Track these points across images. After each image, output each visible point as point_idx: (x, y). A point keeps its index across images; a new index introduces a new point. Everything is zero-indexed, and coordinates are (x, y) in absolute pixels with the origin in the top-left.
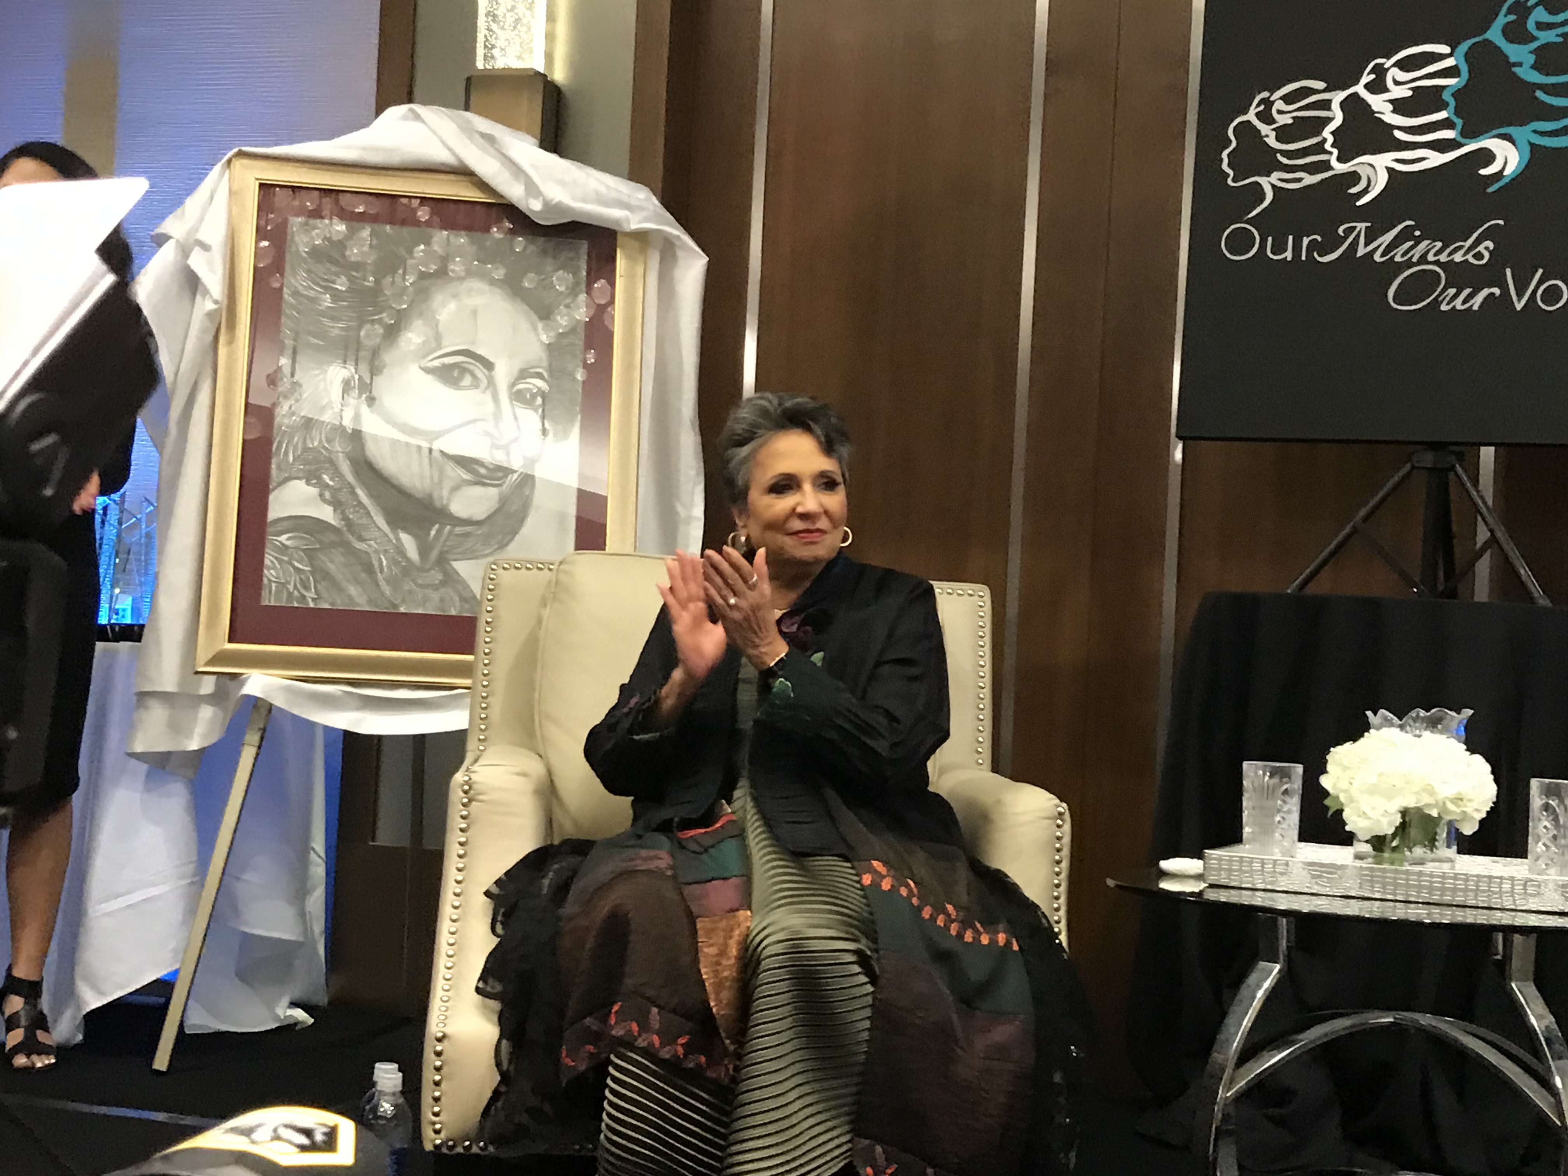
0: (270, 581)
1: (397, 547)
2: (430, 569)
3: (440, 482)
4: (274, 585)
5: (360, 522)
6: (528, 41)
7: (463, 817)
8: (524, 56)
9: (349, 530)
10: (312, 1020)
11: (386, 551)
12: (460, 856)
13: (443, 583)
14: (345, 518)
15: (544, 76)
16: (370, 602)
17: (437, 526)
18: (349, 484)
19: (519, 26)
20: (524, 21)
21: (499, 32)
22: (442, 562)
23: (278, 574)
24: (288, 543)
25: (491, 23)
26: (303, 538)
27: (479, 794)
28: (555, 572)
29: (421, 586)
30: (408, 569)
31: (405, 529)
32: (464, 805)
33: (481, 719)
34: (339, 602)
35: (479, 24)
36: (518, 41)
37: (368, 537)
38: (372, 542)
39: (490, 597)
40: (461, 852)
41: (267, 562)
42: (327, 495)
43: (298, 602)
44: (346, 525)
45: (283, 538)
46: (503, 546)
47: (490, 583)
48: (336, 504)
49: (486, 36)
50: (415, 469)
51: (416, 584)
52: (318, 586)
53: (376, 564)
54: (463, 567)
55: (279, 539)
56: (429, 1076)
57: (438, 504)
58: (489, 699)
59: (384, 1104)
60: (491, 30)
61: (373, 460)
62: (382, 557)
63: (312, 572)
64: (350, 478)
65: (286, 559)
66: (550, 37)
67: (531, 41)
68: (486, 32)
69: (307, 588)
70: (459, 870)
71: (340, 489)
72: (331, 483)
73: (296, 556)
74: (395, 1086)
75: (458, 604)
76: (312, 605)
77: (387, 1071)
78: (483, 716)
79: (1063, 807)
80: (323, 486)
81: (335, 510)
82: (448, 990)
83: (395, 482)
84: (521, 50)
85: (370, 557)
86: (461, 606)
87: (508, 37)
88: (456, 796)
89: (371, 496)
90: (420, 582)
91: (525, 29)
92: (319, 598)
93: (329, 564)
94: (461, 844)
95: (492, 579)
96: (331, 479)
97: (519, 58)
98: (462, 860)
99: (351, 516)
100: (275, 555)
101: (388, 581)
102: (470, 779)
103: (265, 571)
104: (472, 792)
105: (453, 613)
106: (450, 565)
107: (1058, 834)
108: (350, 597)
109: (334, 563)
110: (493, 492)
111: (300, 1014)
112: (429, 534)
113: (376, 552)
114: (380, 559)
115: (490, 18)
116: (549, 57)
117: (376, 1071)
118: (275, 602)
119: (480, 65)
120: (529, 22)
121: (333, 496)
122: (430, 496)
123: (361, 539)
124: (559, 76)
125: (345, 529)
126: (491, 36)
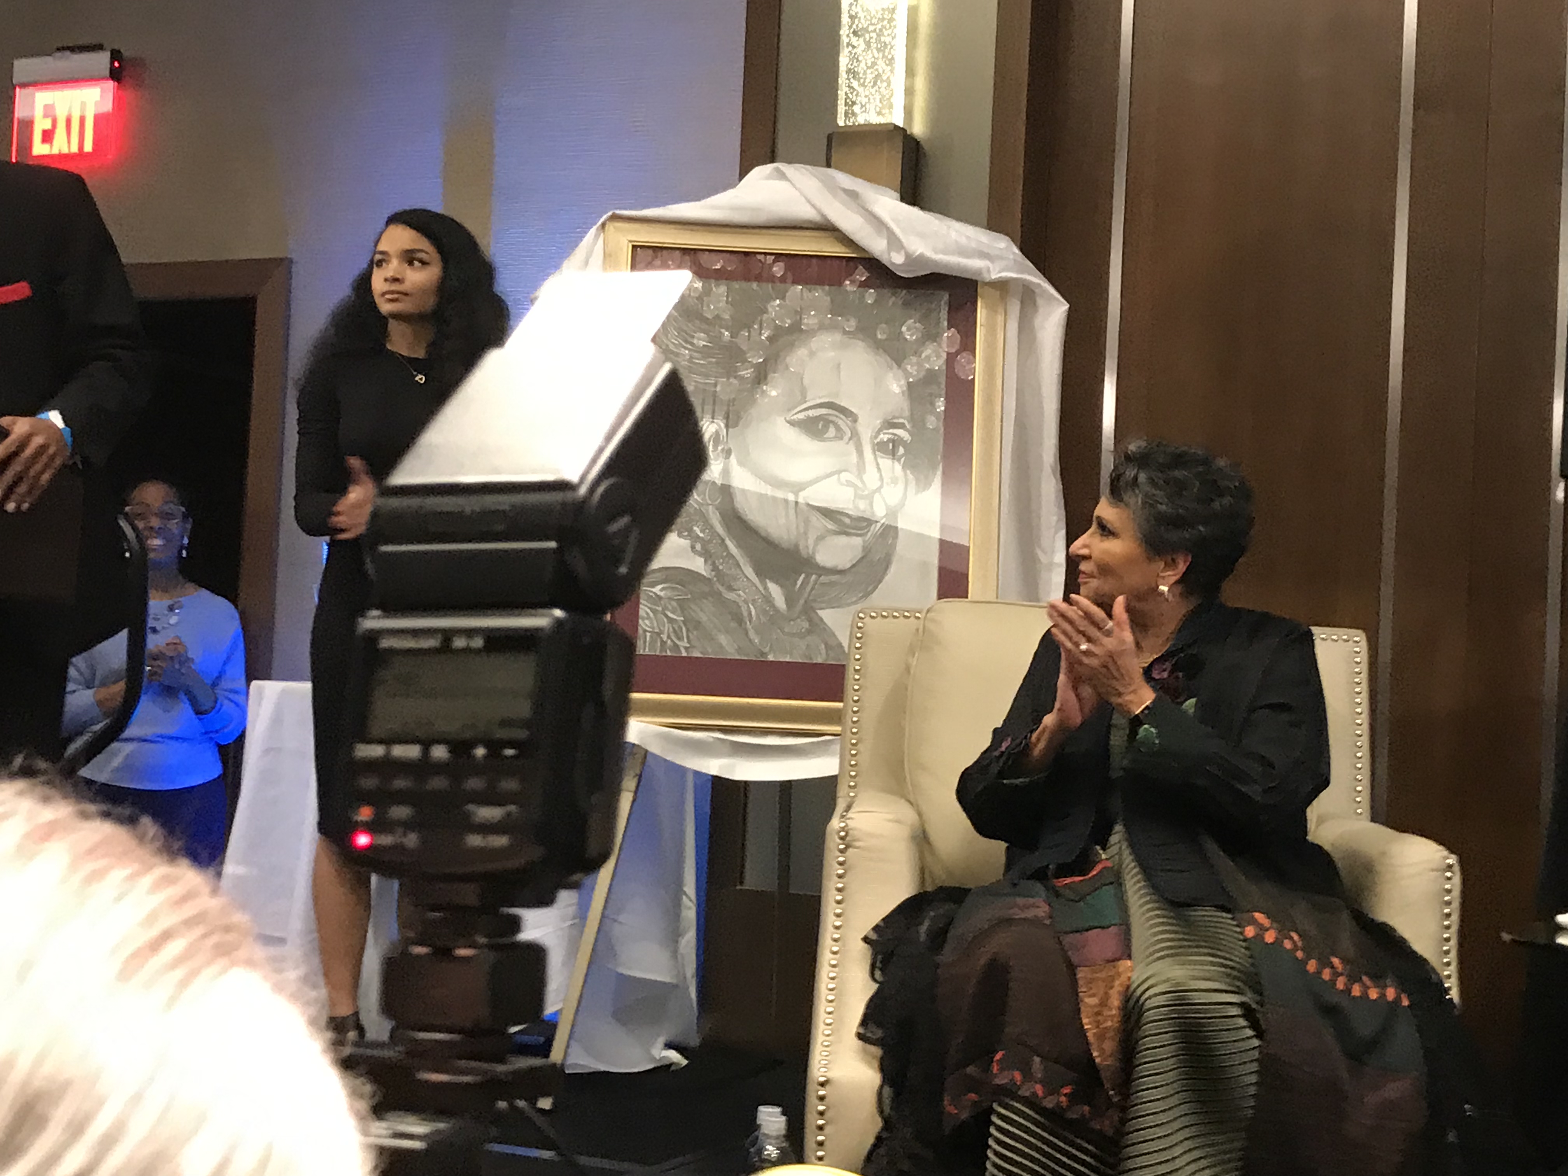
0: (645, 631)
1: (764, 597)
2: (798, 617)
3: (805, 533)
4: (648, 634)
5: (728, 572)
6: (887, 96)
7: (841, 864)
8: (884, 111)
9: (718, 580)
10: (685, 1062)
11: (754, 602)
12: (839, 902)
13: (809, 632)
14: (715, 568)
15: (903, 130)
16: (739, 650)
17: (803, 576)
18: (719, 535)
19: (879, 83)
20: (884, 78)
21: (861, 90)
22: (809, 612)
23: (652, 623)
24: (662, 594)
25: (852, 80)
26: (673, 588)
27: (855, 840)
28: (922, 621)
29: (788, 634)
30: (774, 618)
31: (772, 579)
32: (842, 851)
33: (852, 766)
34: (710, 650)
35: (840, 81)
36: (878, 97)
37: (735, 587)
38: (741, 592)
39: (858, 645)
40: (839, 898)
41: (642, 613)
42: (698, 547)
43: (670, 650)
44: (715, 576)
45: (657, 589)
46: (867, 595)
47: (858, 633)
48: (706, 554)
49: (846, 94)
50: (782, 521)
51: (783, 632)
52: (690, 635)
53: (745, 614)
54: (827, 615)
55: (653, 590)
56: (812, 1120)
57: (804, 553)
58: (860, 746)
59: (768, 1147)
60: (852, 88)
61: (741, 511)
62: (751, 607)
63: (684, 622)
64: (720, 529)
65: (660, 609)
66: (909, 92)
67: (892, 95)
68: (847, 89)
69: (680, 638)
70: (838, 916)
71: (710, 541)
72: (701, 535)
73: (668, 605)
74: (779, 1130)
75: (824, 652)
76: (684, 654)
77: (770, 1114)
78: (853, 763)
79: (1452, 860)
80: (695, 538)
81: (706, 561)
82: (828, 1035)
83: (763, 534)
84: (880, 105)
85: (740, 607)
86: (827, 654)
87: (867, 93)
88: (833, 843)
89: (739, 546)
90: (786, 630)
91: (885, 84)
92: (693, 647)
93: (701, 614)
94: (839, 890)
95: (860, 628)
96: (702, 531)
97: (879, 113)
98: (839, 906)
99: (721, 567)
100: (649, 605)
101: (757, 632)
102: (847, 825)
103: (640, 621)
104: (848, 838)
105: (819, 660)
106: (817, 613)
107: (1448, 886)
108: (721, 646)
109: (705, 613)
110: (857, 541)
111: (674, 1056)
112: (796, 584)
113: (746, 602)
114: (748, 607)
115: (851, 76)
116: (908, 112)
117: (759, 1114)
118: (649, 650)
119: (841, 122)
120: (888, 78)
121: (703, 547)
122: (797, 546)
123: (730, 589)
124: (918, 129)
125: (715, 579)
126: (852, 93)
